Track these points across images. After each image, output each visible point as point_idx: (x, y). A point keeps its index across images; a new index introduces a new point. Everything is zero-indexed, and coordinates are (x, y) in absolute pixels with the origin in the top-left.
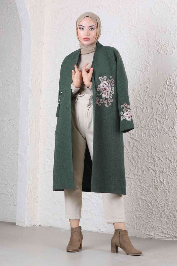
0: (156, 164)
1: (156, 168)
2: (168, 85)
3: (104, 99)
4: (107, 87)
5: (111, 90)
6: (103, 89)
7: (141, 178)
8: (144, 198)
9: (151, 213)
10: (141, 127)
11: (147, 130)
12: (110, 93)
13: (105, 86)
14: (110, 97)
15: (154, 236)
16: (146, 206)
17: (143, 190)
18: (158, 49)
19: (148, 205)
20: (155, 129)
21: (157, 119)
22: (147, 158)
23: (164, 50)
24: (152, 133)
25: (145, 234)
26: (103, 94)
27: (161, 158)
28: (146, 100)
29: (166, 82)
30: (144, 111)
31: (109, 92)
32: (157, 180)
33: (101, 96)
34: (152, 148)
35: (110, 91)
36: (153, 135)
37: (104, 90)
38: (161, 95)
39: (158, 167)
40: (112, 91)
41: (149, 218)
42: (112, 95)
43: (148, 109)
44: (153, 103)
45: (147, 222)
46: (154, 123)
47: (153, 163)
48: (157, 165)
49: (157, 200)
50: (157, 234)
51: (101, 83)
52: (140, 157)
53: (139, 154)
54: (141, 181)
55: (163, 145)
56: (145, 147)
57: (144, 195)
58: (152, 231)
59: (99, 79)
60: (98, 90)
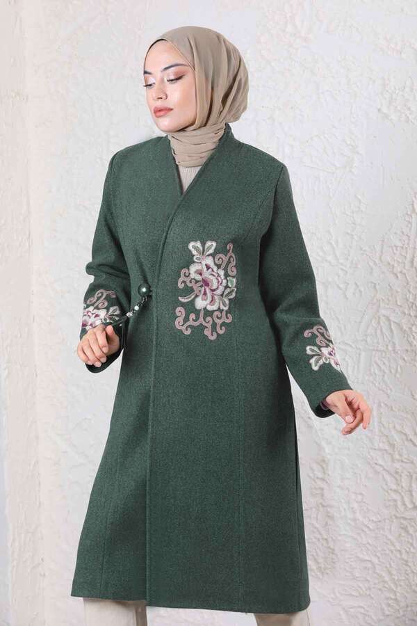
1: (397, 465)
3: (202, 314)
4: (211, 277)
5: (227, 287)
6: (197, 282)
11: (363, 354)
12: (222, 295)
13: (206, 274)
14: (222, 307)
20: (387, 349)
21: (391, 318)
26: (197, 296)
27: (411, 436)
28: (352, 263)
30: (349, 294)
31: (219, 292)
32: (403, 501)
33: (192, 302)
35: (221, 288)
36: (383, 367)
37: (201, 286)
40: (228, 290)
42: (227, 302)
43: (362, 289)
46: (382, 331)
48: (400, 455)
51: (194, 262)
59: (190, 251)
60: (181, 286)
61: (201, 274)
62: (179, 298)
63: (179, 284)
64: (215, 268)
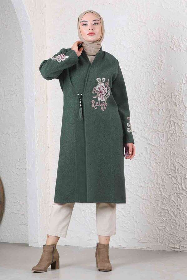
0: (176, 170)
1: (176, 174)
2: (184, 84)
3: (100, 103)
4: (103, 90)
5: (107, 94)
6: (98, 91)
7: (161, 186)
8: (166, 208)
9: (174, 224)
10: (158, 131)
11: (165, 135)
13: (101, 89)
14: (105, 101)
15: (180, 249)
16: (169, 217)
17: (164, 200)
18: (170, 46)
19: (171, 215)
20: (173, 132)
21: (175, 122)
22: (166, 164)
23: (177, 46)
24: (170, 137)
25: (169, 247)
26: (98, 96)
27: (182, 164)
28: (161, 102)
29: (182, 81)
30: (160, 113)
31: (104, 95)
32: (179, 187)
33: (97, 98)
34: (171, 153)
35: (105, 94)
36: (172, 139)
37: (99, 93)
38: (178, 95)
39: (179, 173)
41: (173, 229)
43: (165, 111)
44: (169, 104)
45: (171, 234)
46: (171, 126)
47: (173, 169)
48: (178, 171)
49: (180, 209)
50: (183, 246)
51: (98, 85)
52: (158, 163)
53: (158, 161)
54: (162, 190)
55: (182, 149)
56: (164, 152)
57: (166, 205)
58: (177, 243)
59: (97, 81)
60: (93, 93)
61: (99, 89)
62: (93, 97)
63: (93, 92)
64: (105, 87)
